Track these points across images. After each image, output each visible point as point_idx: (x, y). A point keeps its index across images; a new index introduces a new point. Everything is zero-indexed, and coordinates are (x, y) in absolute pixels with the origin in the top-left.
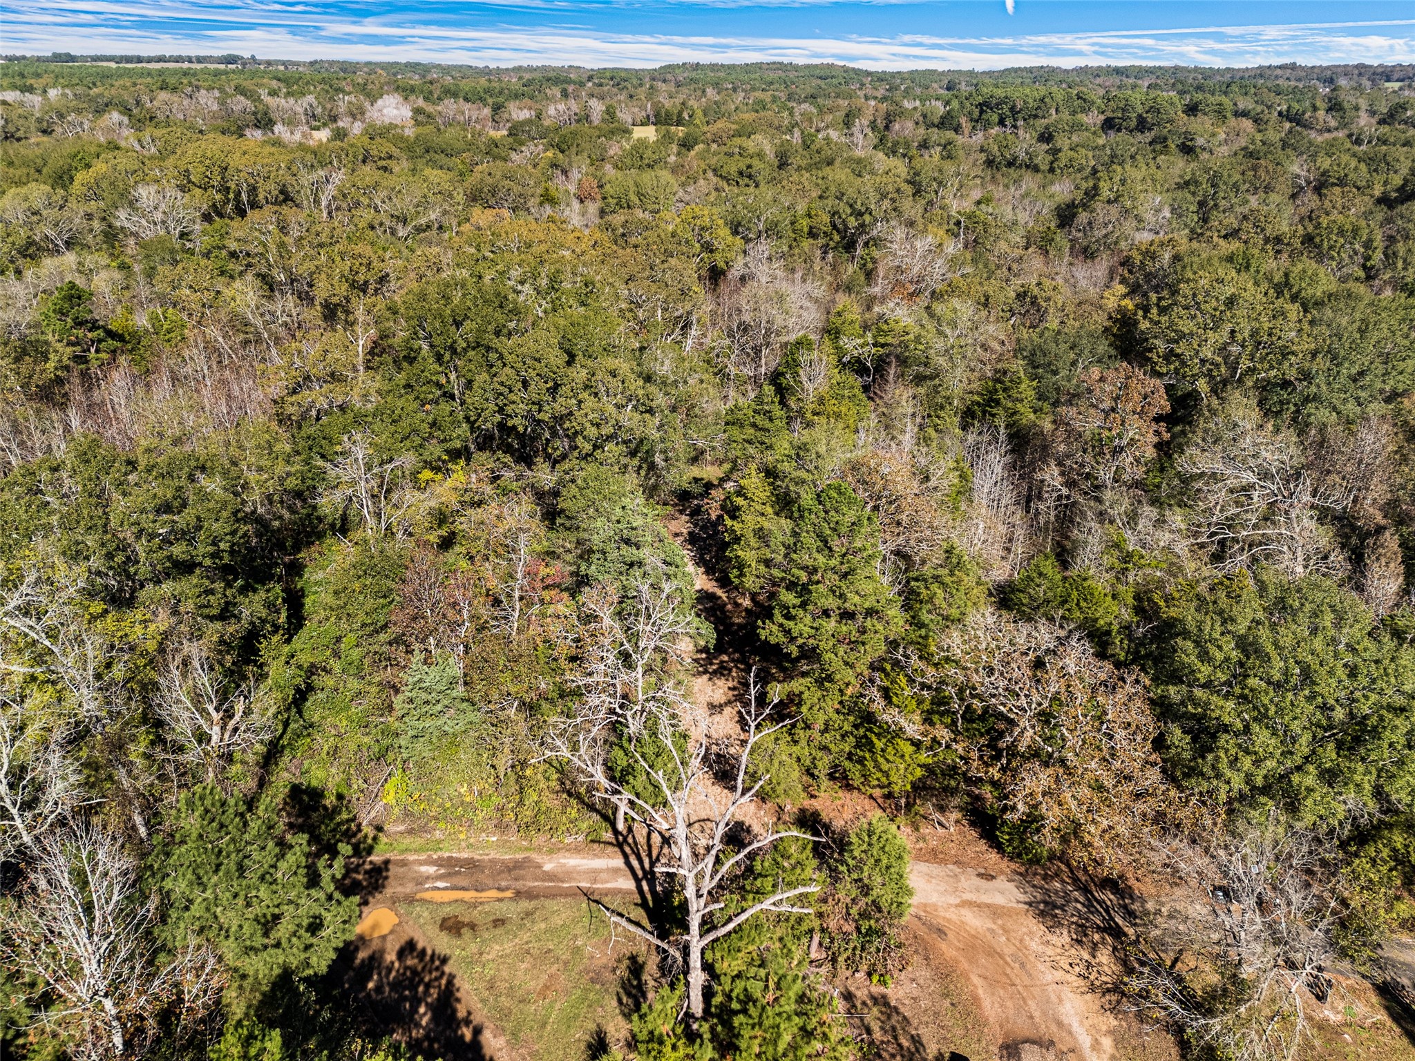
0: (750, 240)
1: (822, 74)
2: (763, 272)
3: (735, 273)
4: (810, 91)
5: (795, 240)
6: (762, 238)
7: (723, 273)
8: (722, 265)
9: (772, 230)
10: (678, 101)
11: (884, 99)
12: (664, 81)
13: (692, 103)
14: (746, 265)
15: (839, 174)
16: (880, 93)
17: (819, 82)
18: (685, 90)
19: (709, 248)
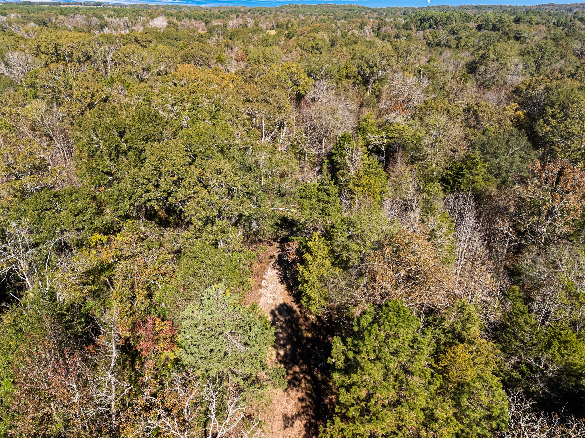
0: (318, 80)
1: (349, 8)
2: (324, 97)
3: (309, 97)
4: (344, 15)
5: (340, 80)
6: (323, 79)
7: (303, 96)
8: (303, 93)
9: (328, 75)
10: (287, 19)
11: (376, 18)
12: (282, 12)
13: (293, 20)
14: (315, 92)
15: (360, 48)
16: (375, 16)
17: (348, 12)
18: (289, 15)
19: (296, 84)
